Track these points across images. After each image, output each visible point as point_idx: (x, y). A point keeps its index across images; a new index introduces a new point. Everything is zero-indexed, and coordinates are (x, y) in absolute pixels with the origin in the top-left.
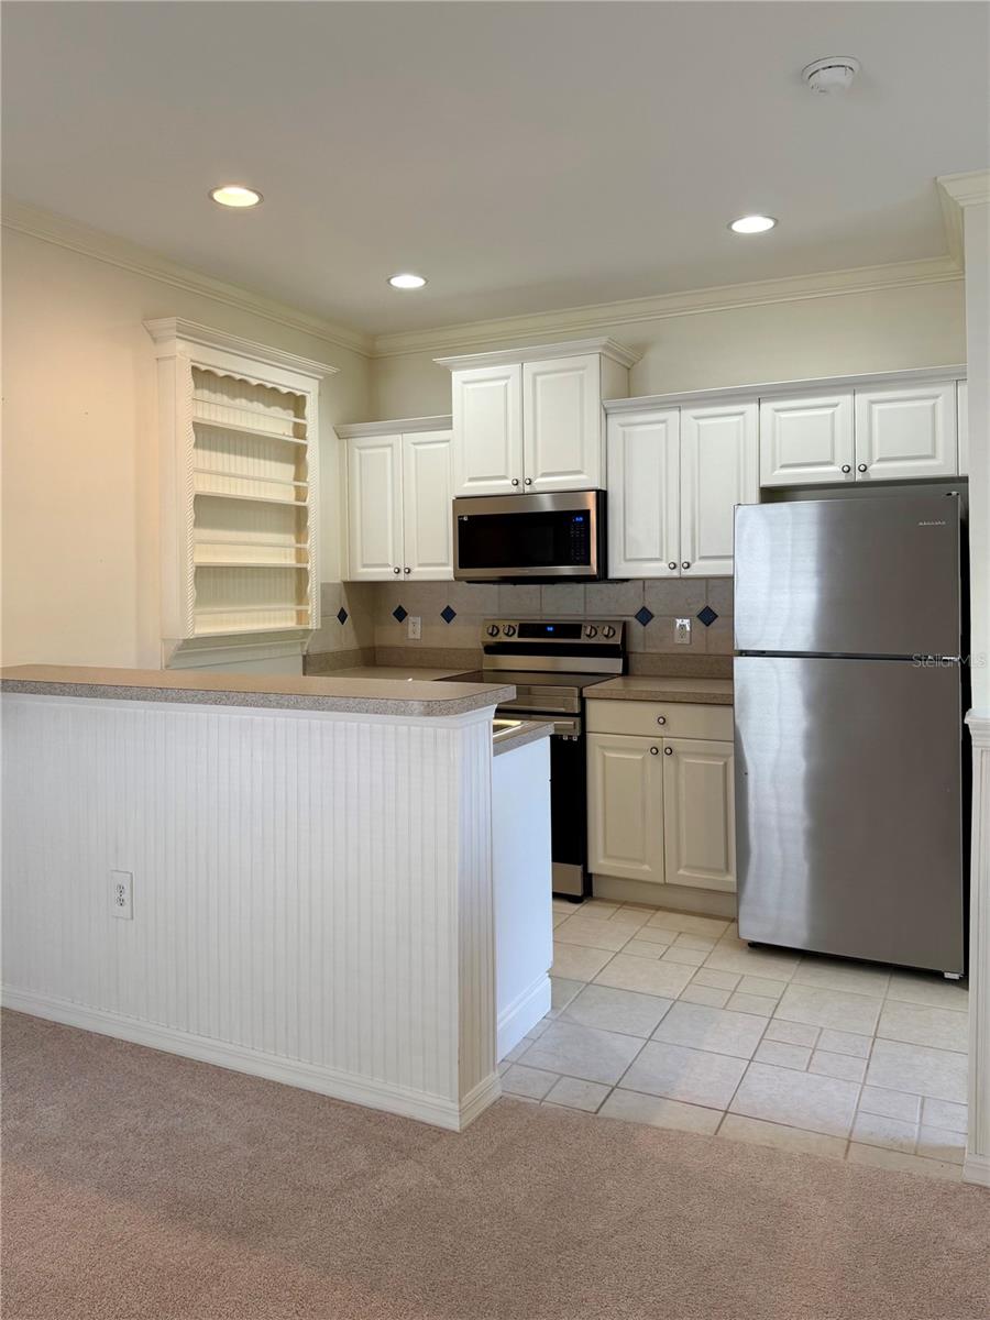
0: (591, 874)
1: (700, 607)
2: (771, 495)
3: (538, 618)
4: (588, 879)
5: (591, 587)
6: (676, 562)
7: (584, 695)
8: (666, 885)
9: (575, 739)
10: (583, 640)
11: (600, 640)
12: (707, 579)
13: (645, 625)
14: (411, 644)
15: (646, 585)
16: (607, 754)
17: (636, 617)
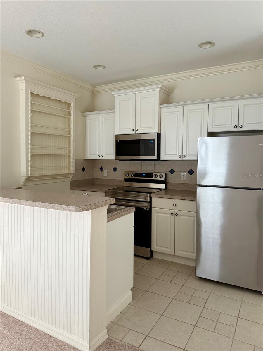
0: (152, 251)
1: (189, 169)
2: (211, 134)
3: (141, 171)
4: (151, 252)
5: (156, 162)
6: (181, 155)
7: (151, 196)
8: (175, 255)
9: (148, 209)
10: (153, 178)
11: (158, 178)
12: (191, 161)
13: (172, 174)
14: (104, 178)
15: (173, 162)
16: (157, 214)
17: (169, 172)
